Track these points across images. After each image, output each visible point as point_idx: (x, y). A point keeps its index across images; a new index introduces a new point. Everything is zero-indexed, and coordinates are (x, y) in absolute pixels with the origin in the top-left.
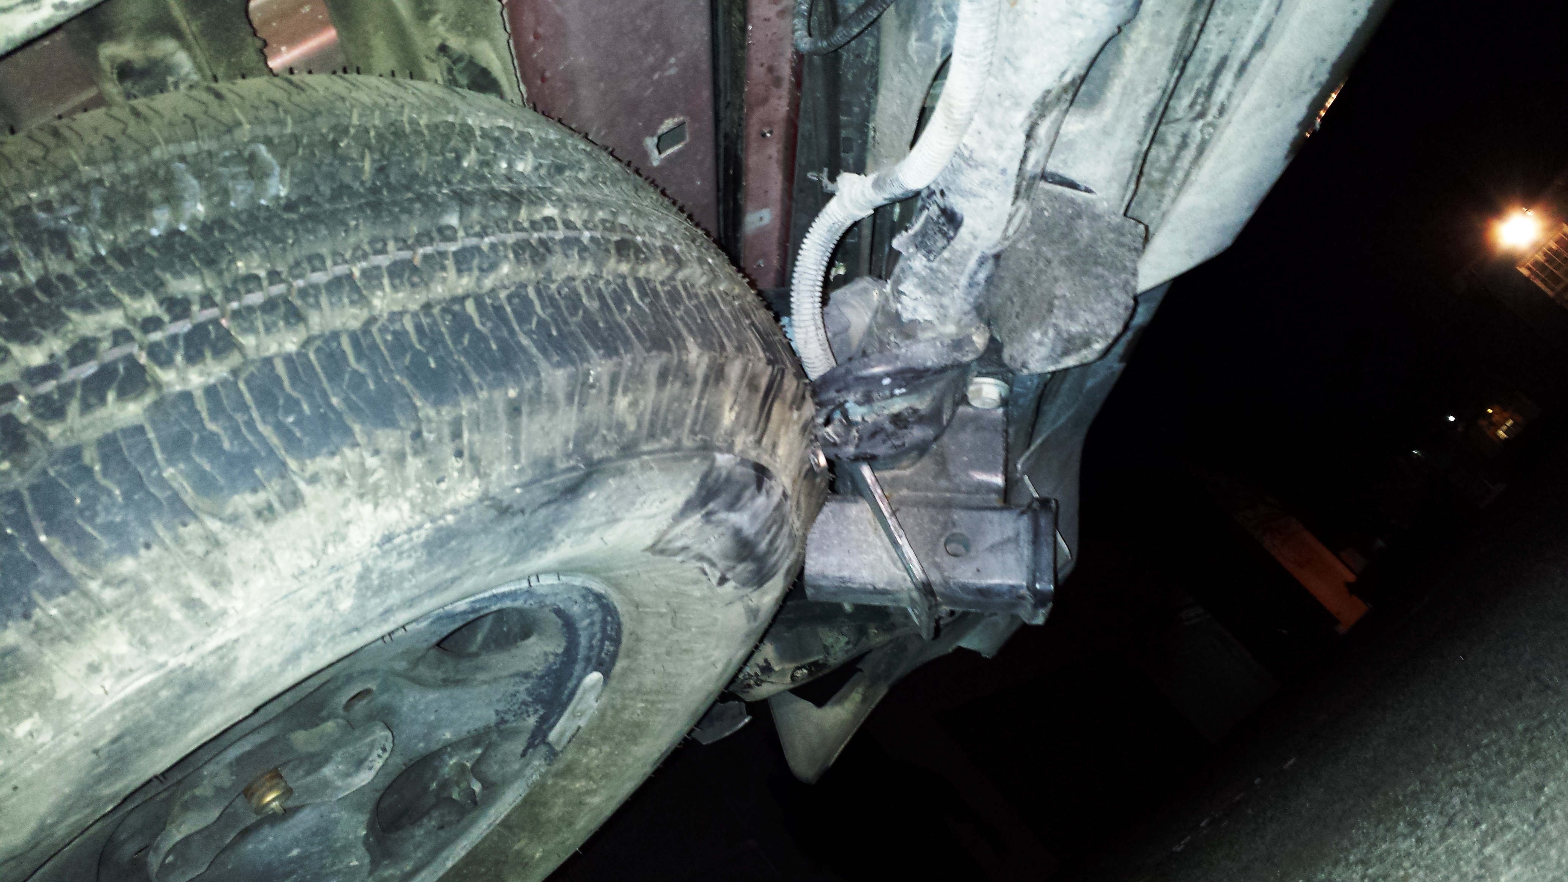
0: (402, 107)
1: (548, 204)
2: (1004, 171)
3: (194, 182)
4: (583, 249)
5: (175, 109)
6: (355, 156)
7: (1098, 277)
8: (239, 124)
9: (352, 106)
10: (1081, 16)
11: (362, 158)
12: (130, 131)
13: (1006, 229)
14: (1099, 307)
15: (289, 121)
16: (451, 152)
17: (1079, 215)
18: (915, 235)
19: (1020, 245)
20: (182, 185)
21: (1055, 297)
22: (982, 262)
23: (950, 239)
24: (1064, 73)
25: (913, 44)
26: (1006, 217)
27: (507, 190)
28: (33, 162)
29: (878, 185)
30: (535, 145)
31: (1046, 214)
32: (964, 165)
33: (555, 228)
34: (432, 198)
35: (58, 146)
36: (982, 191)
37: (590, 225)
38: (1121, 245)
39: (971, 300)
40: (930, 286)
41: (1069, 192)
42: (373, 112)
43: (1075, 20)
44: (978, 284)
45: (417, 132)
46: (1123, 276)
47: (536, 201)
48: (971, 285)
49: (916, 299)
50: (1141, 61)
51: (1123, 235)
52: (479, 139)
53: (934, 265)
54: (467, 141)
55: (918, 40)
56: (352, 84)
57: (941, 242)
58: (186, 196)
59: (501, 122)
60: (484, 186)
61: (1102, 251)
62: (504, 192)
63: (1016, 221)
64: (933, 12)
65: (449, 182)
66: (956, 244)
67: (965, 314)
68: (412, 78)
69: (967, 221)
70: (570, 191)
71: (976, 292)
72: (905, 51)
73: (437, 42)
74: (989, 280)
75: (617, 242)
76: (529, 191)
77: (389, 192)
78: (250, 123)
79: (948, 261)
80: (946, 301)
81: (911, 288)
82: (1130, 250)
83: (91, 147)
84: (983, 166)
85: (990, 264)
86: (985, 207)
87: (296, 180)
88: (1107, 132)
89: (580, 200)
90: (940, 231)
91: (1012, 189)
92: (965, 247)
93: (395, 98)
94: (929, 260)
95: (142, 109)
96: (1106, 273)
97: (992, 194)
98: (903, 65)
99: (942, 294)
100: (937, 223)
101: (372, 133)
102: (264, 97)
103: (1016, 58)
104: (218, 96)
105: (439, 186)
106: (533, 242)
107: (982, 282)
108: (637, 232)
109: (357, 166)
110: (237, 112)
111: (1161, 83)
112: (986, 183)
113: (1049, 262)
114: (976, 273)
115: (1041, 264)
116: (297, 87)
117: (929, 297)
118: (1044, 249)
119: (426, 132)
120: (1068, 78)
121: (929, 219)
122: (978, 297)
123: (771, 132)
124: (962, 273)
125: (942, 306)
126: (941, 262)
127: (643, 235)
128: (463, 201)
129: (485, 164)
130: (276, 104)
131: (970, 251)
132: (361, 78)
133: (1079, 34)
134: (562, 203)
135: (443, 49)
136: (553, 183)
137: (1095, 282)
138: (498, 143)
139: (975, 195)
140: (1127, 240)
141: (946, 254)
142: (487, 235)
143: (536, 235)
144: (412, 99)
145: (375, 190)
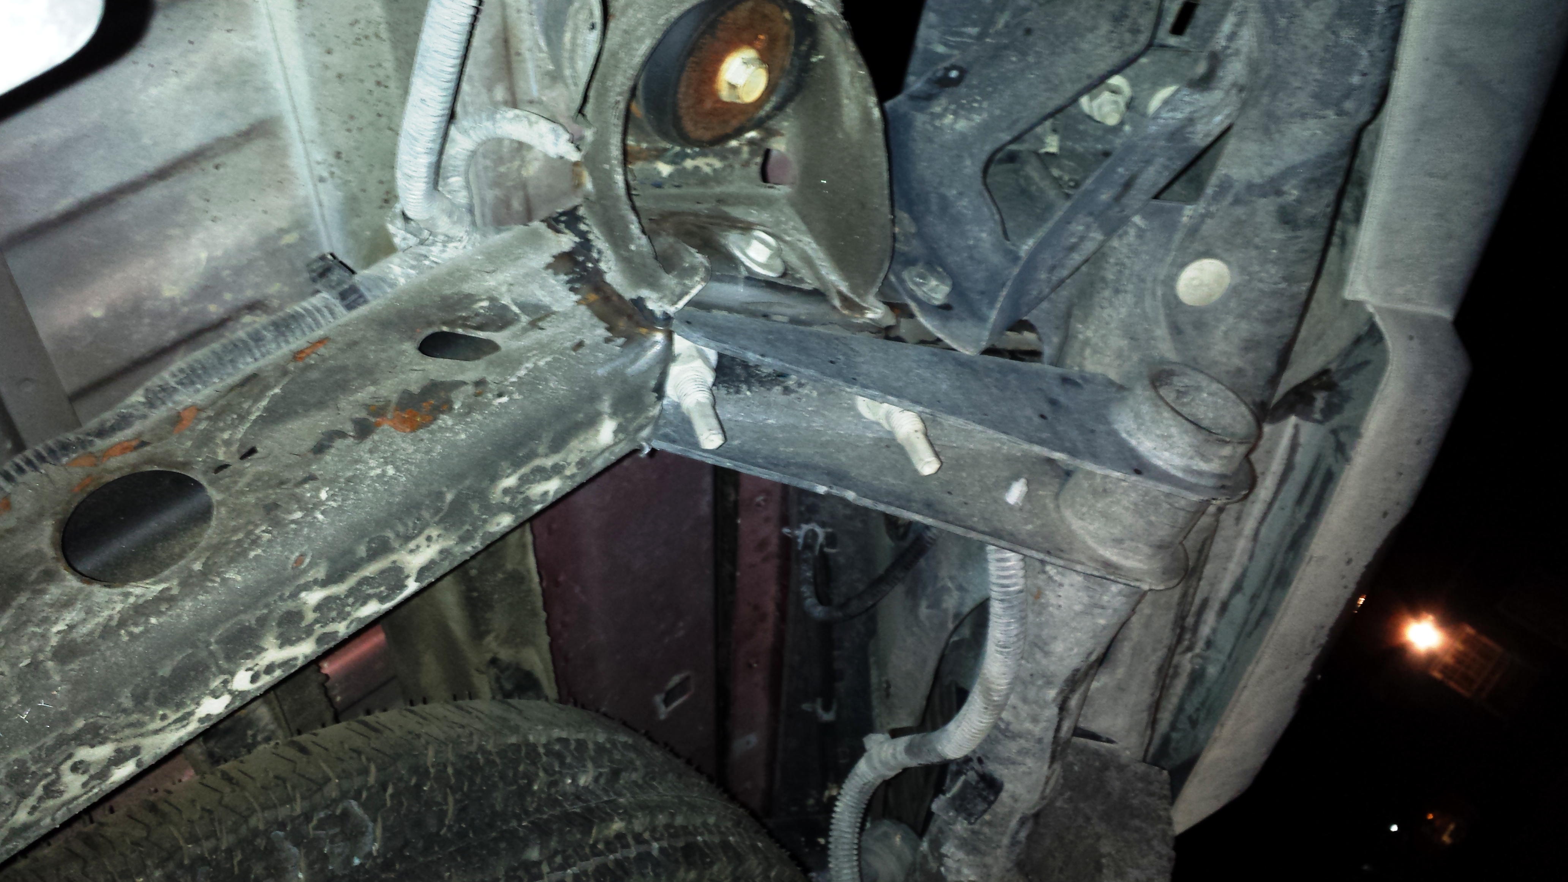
0: (471, 734)
1: (616, 819)
2: (1040, 741)
3: (295, 850)
4: (657, 864)
5: (266, 771)
6: (439, 799)
7: (1137, 830)
8: (328, 780)
9: (428, 743)
10: (1103, 607)
11: (445, 798)
12: (226, 800)
13: (1043, 791)
14: (1145, 862)
15: (373, 769)
16: (523, 778)
17: (1105, 767)
18: (954, 798)
19: (1058, 804)
20: (284, 855)
21: (1102, 856)
22: (1023, 822)
23: (990, 803)
24: (1090, 654)
25: (924, 610)
26: (1043, 780)
27: (578, 810)
28: (136, 843)
29: (910, 750)
30: (592, 753)
31: (1076, 768)
32: (1001, 737)
33: (626, 846)
34: (513, 832)
35: (160, 824)
36: (1020, 759)
37: (658, 835)
38: (1151, 794)
39: (1013, 857)
40: (970, 846)
41: (1092, 744)
42: (447, 745)
43: (1097, 611)
44: (1020, 842)
45: (490, 763)
46: (1160, 826)
47: (607, 819)
48: (1014, 843)
49: (958, 861)
50: (1147, 626)
51: (1151, 783)
52: (544, 759)
53: (976, 827)
54: (534, 763)
55: (928, 607)
56: (421, 717)
57: (981, 807)
58: (290, 868)
59: (557, 733)
60: (557, 811)
61: (1135, 802)
62: (575, 813)
63: (1052, 782)
64: (940, 584)
65: (527, 813)
66: (998, 808)
67: (1008, 871)
68: (471, 698)
69: (1008, 786)
70: (632, 800)
71: (1017, 850)
72: (917, 617)
73: (488, 656)
74: (1029, 837)
75: (682, 848)
76: (597, 807)
77: (474, 832)
78: (338, 777)
79: (990, 824)
80: (989, 860)
81: (953, 850)
82: (1160, 798)
83: (191, 822)
84: (1021, 737)
85: (1029, 825)
86: (1024, 773)
87: (388, 835)
88: (1121, 688)
89: (643, 807)
90: (980, 795)
91: (1048, 755)
92: (1007, 810)
93: (463, 727)
94: (970, 823)
95: (234, 774)
96: (1144, 825)
97: (1030, 762)
98: (915, 629)
99: (983, 854)
100: (975, 788)
101: (450, 770)
102: (346, 746)
103: (1046, 644)
104: (303, 750)
105: (520, 820)
106: (611, 865)
107: (1023, 840)
108: (696, 832)
109: (441, 810)
110: (324, 766)
111: (1166, 642)
112: (1023, 752)
113: (1088, 819)
114: (1017, 832)
115: (1080, 821)
116: (375, 730)
117: (971, 857)
118: (1082, 805)
119: (498, 760)
120: (1093, 657)
121: (966, 784)
122: (1019, 854)
123: (757, 662)
124: (1003, 834)
125: (985, 866)
126: (982, 825)
127: (701, 834)
128: (542, 830)
129: (553, 784)
130: (358, 752)
131: (1011, 813)
132: (428, 708)
133: (1102, 622)
134: (628, 815)
135: (494, 661)
136: (616, 793)
137: (1136, 836)
138: (560, 756)
139: (1014, 763)
140: (1155, 787)
141: (987, 817)
142: (570, 866)
143: (612, 857)
144: (479, 726)
145: (462, 835)
